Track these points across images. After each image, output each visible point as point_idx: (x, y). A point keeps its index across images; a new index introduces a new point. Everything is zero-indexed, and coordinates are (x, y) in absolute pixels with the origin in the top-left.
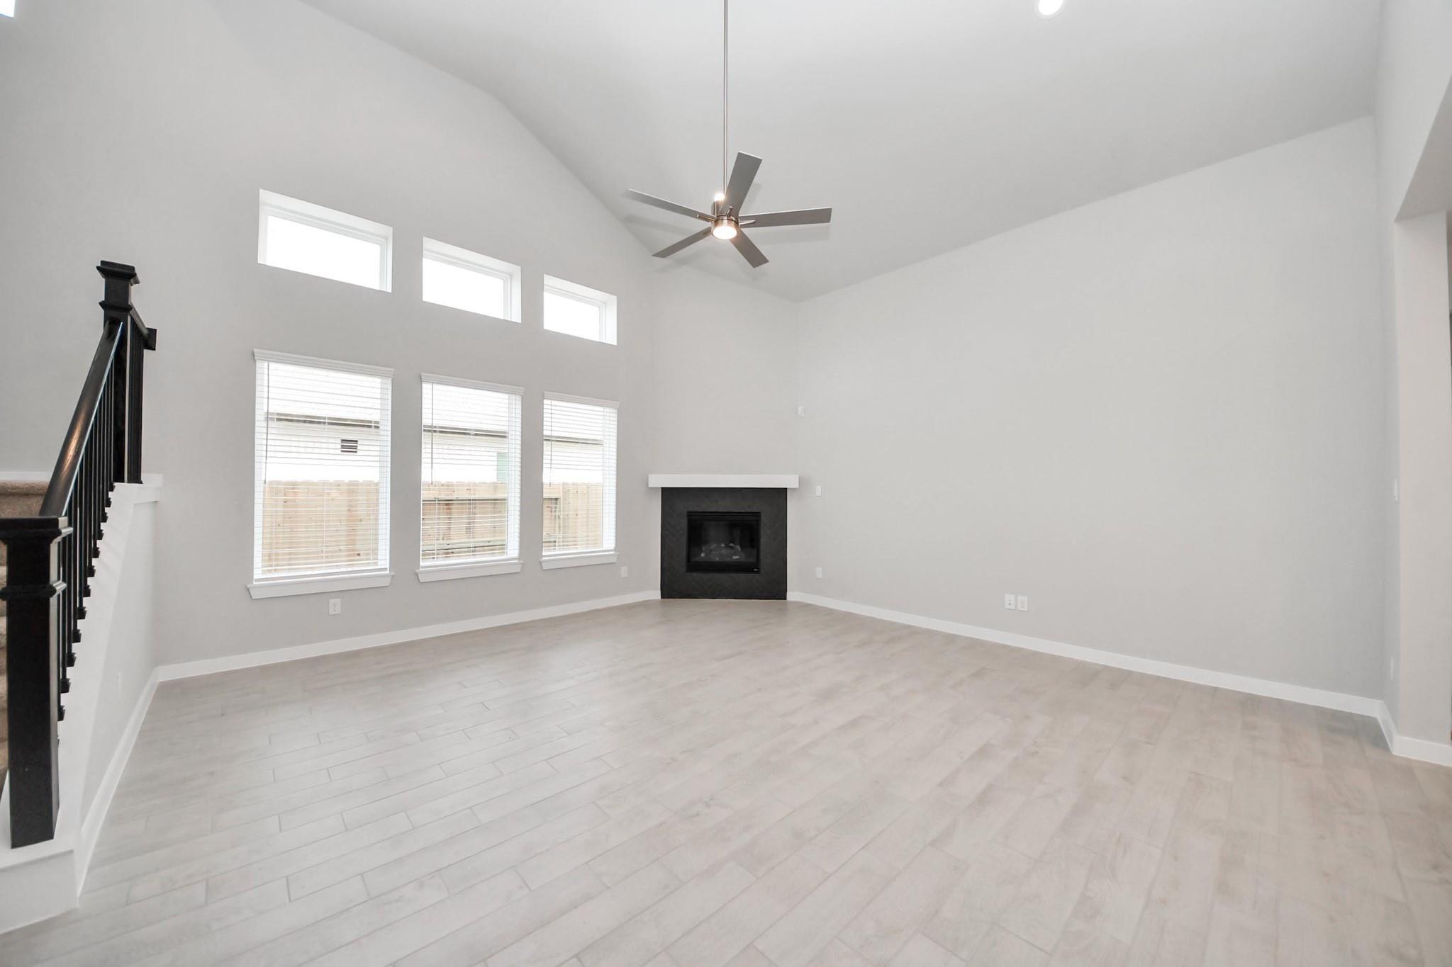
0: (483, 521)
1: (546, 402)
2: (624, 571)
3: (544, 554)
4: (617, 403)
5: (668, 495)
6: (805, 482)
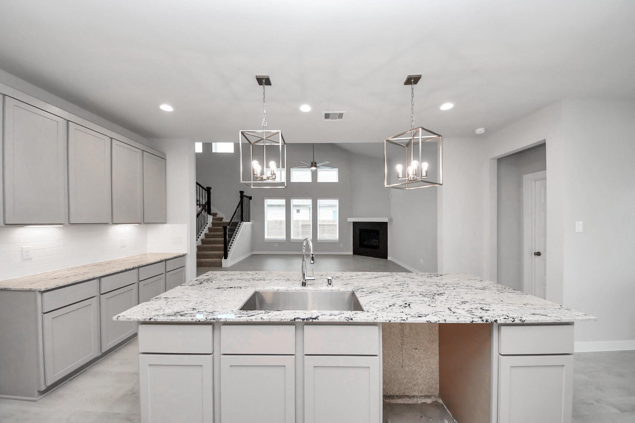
1: (318, 200)
2: (341, 245)
3: (318, 238)
4: (338, 198)
5: (354, 223)
6: (391, 220)
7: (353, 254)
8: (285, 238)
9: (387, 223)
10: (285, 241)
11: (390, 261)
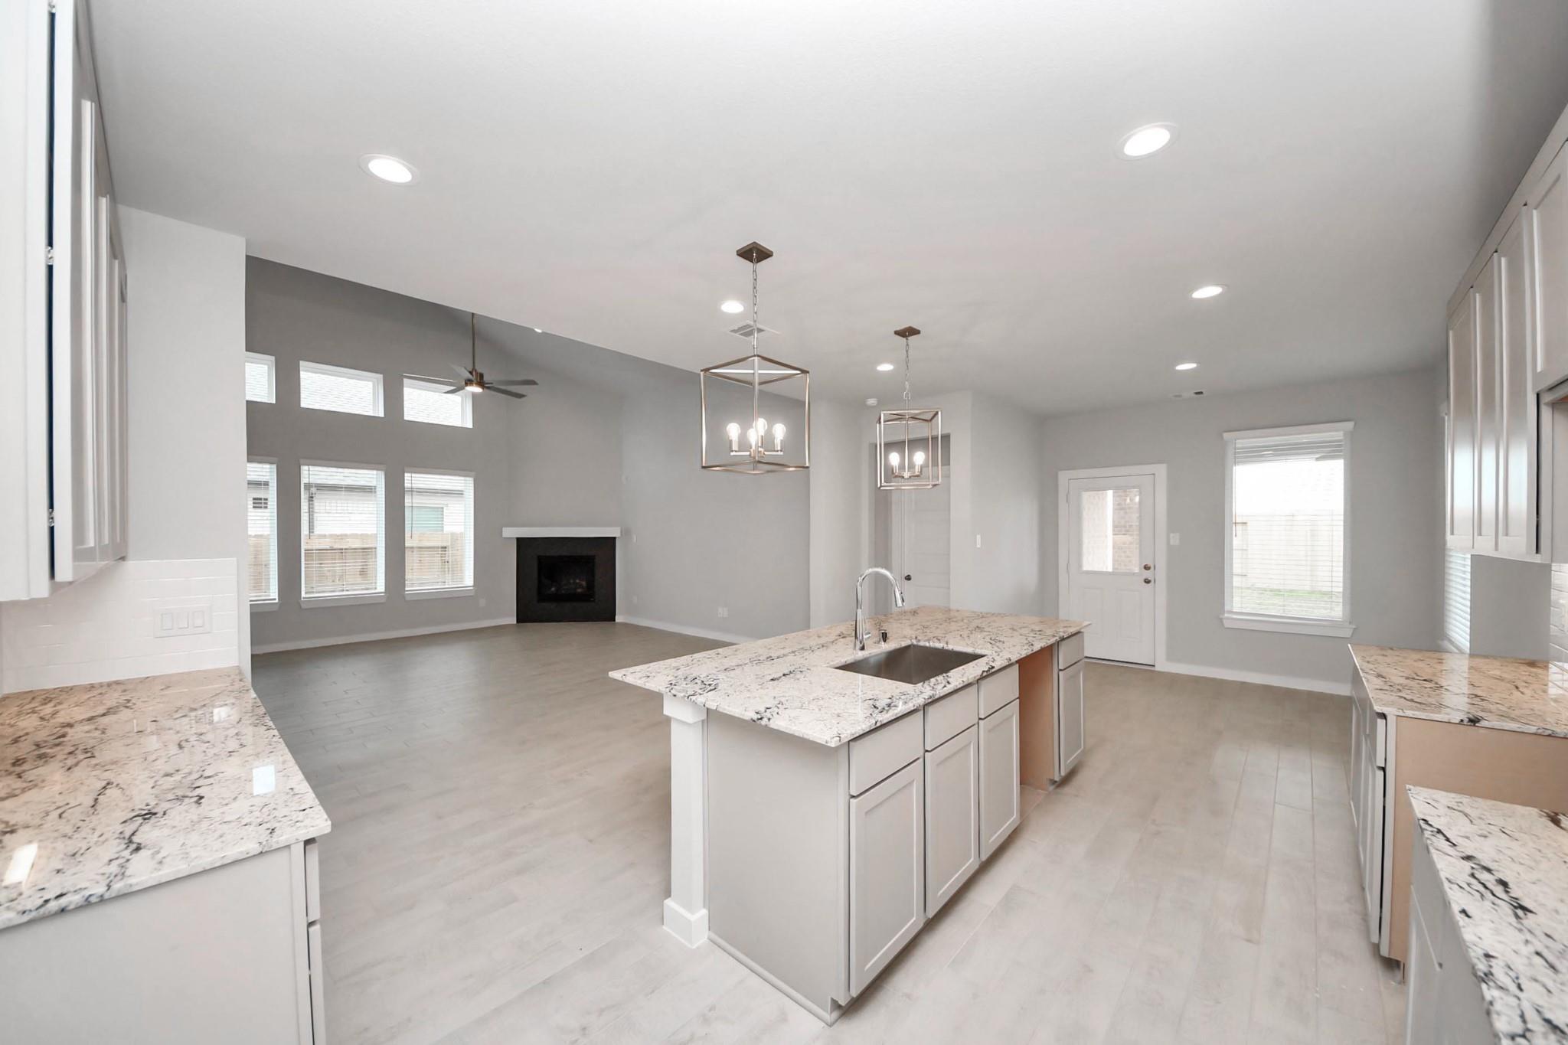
0: (354, 565)
1: (406, 475)
2: (482, 602)
3: (407, 589)
4: (473, 473)
5: (522, 543)
6: (626, 532)
7: (518, 622)
8: (277, 597)
9: (614, 538)
10: (276, 608)
11: (625, 625)
